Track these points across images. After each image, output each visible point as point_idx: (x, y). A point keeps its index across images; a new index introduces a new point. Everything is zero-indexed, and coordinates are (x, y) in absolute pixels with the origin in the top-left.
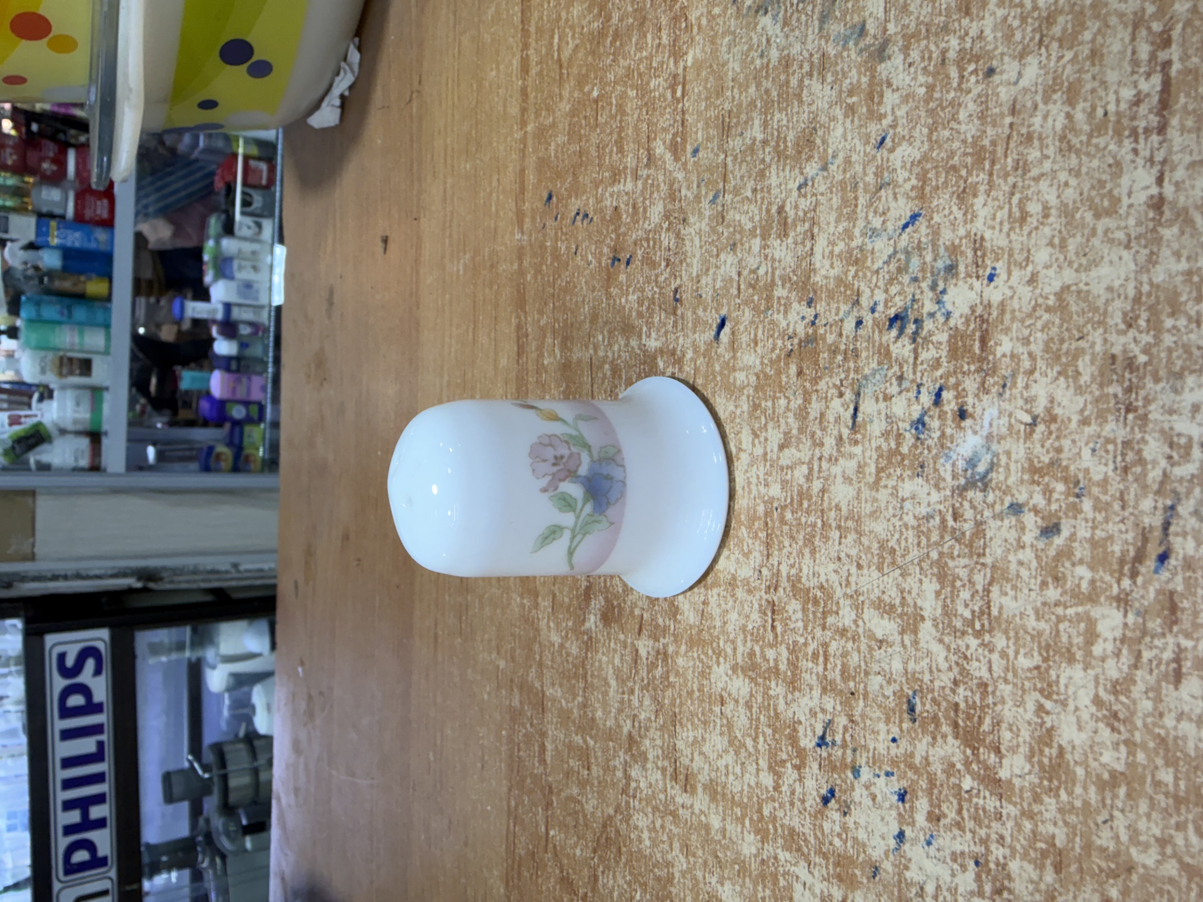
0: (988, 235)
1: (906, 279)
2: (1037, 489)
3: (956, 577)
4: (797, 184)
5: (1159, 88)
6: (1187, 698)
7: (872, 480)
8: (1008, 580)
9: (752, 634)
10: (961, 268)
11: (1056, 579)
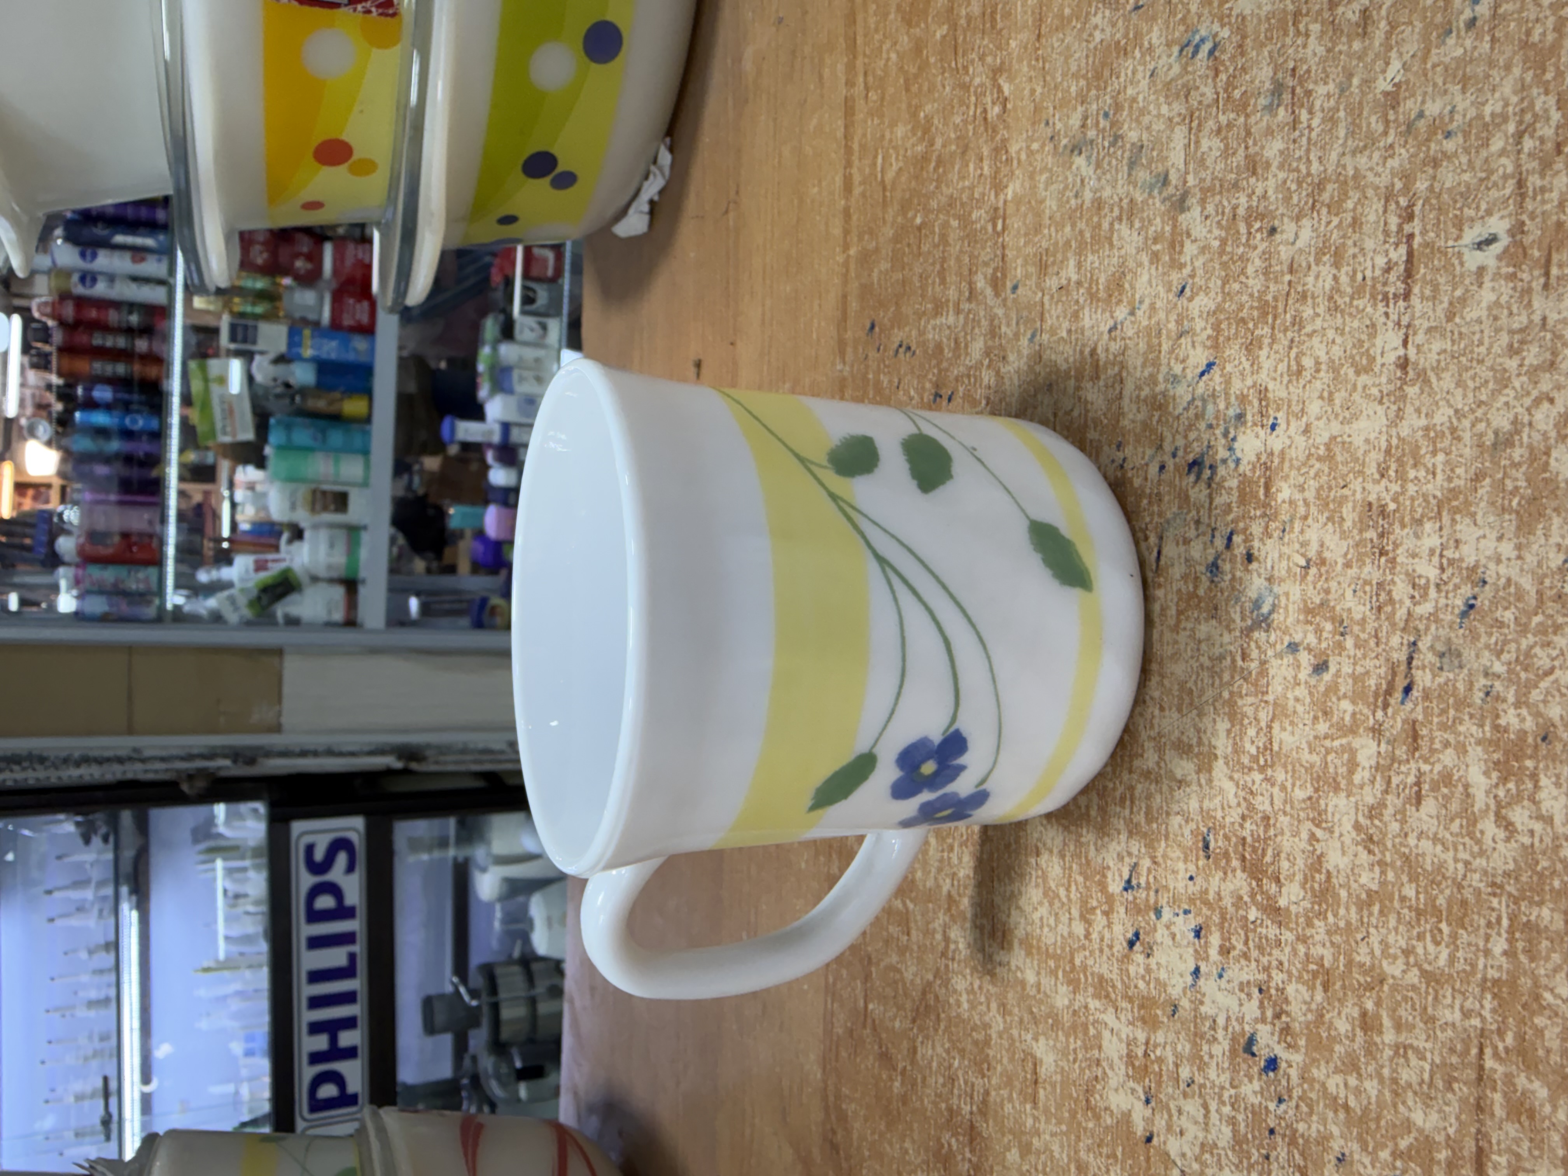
0: (1271, 387)
1: (1202, 425)
2: (1310, 628)
3: (1244, 715)
4: (1108, 327)
5: (1404, 258)
6: (1425, 818)
8: (1287, 716)
10: (1249, 417)
11: (1325, 713)
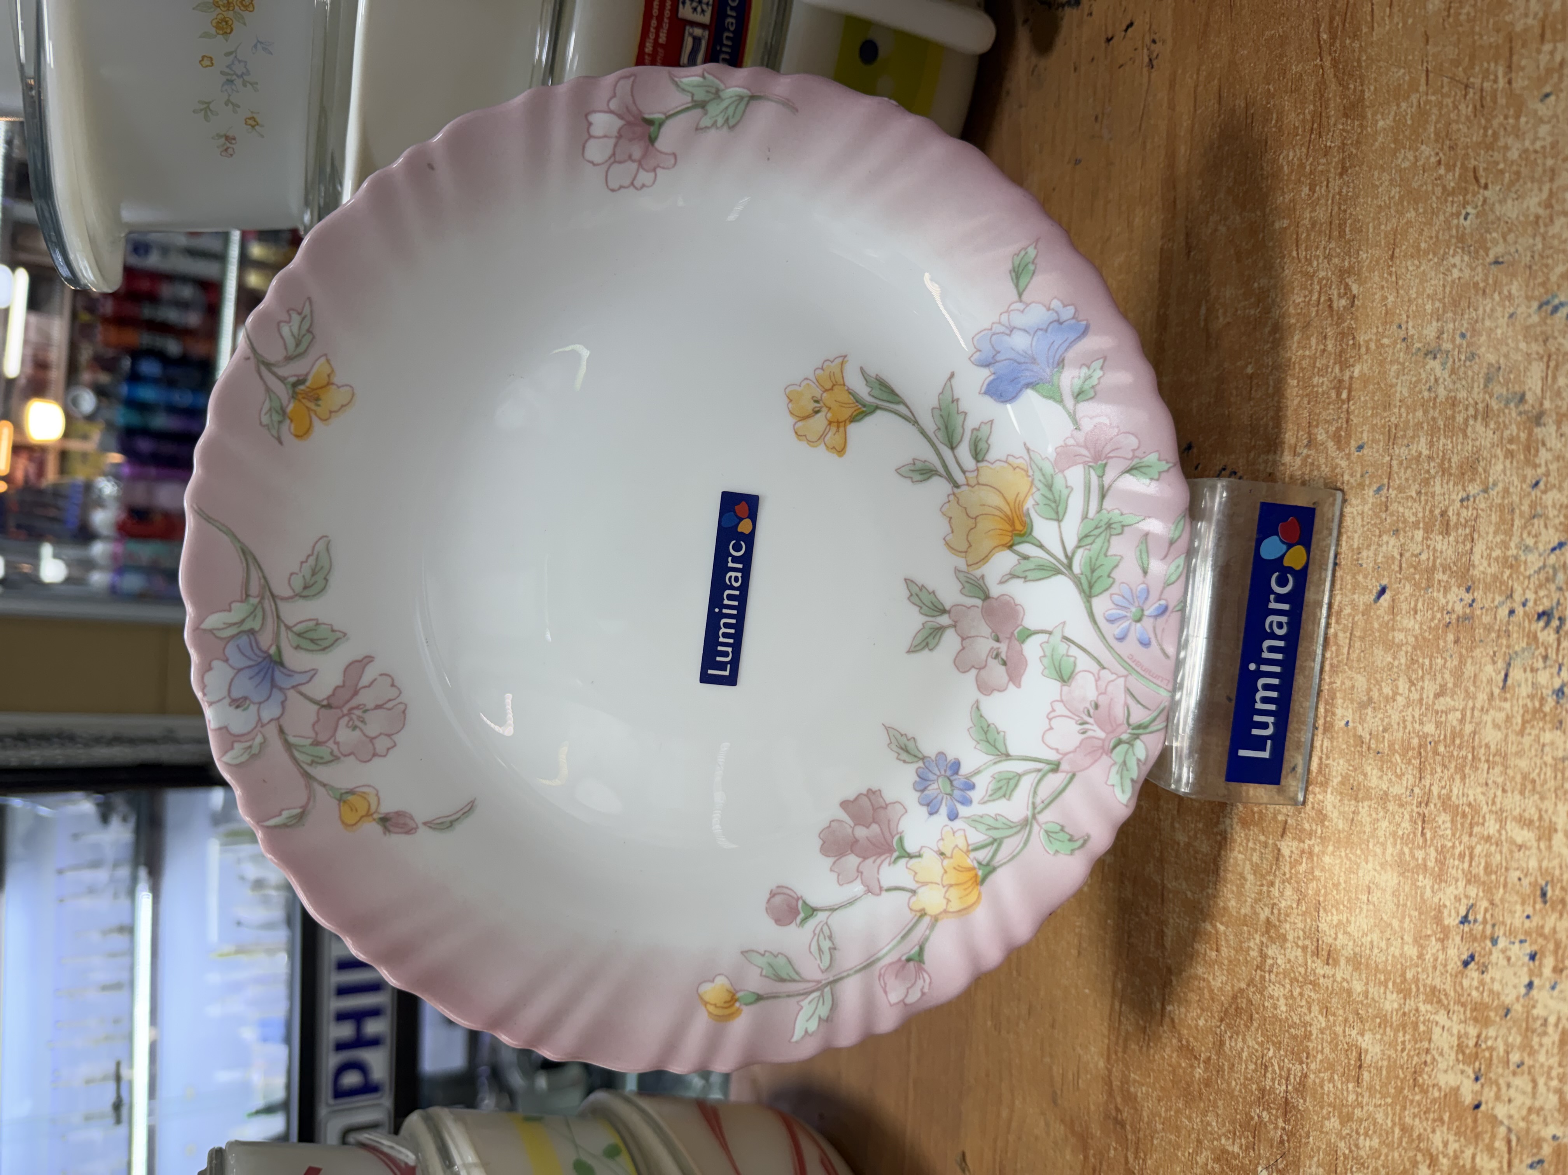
1: (1553, 587)
4: (1460, 497)
7: (1518, 728)
9: (1402, 838)
